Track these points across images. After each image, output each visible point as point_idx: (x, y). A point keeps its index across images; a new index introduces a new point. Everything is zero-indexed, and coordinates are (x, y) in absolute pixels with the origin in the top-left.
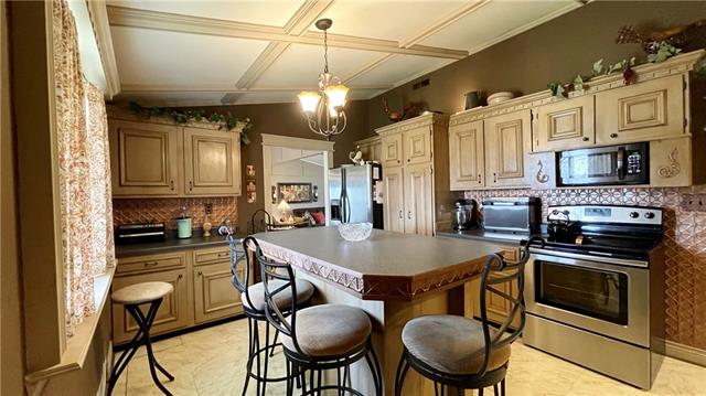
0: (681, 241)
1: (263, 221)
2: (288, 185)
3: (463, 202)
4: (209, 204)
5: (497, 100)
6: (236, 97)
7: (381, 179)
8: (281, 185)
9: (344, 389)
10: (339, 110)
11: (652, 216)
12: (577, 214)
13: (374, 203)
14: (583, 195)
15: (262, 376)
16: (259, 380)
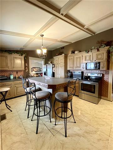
0: (105, 79)
1: (29, 75)
2: (35, 68)
3: (70, 72)
4: (17, 72)
5: (76, 53)
6: (23, 49)
7: (54, 67)
8: (33, 68)
9: (45, 106)
10: (45, 53)
11: (100, 75)
12: (89, 75)
13: (53, 72)
14: (92, 71)
16: (29, 105)
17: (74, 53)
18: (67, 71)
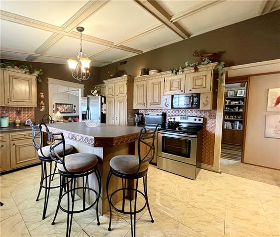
1: (48, 119)
2: (61, 104)
3: (138, 114)
4: (19, 111)
5: (153, 73)
6: (35, 58)
7: (105, 103)
8: (57, 104)
9: (86, 188)
10: (87, 69)
11: (200, 120)
12: (178, 119)
13: (102, 113)
15: (48, 186)
16: (46, 188)
17: (148, 74)
18: (132, 112)
